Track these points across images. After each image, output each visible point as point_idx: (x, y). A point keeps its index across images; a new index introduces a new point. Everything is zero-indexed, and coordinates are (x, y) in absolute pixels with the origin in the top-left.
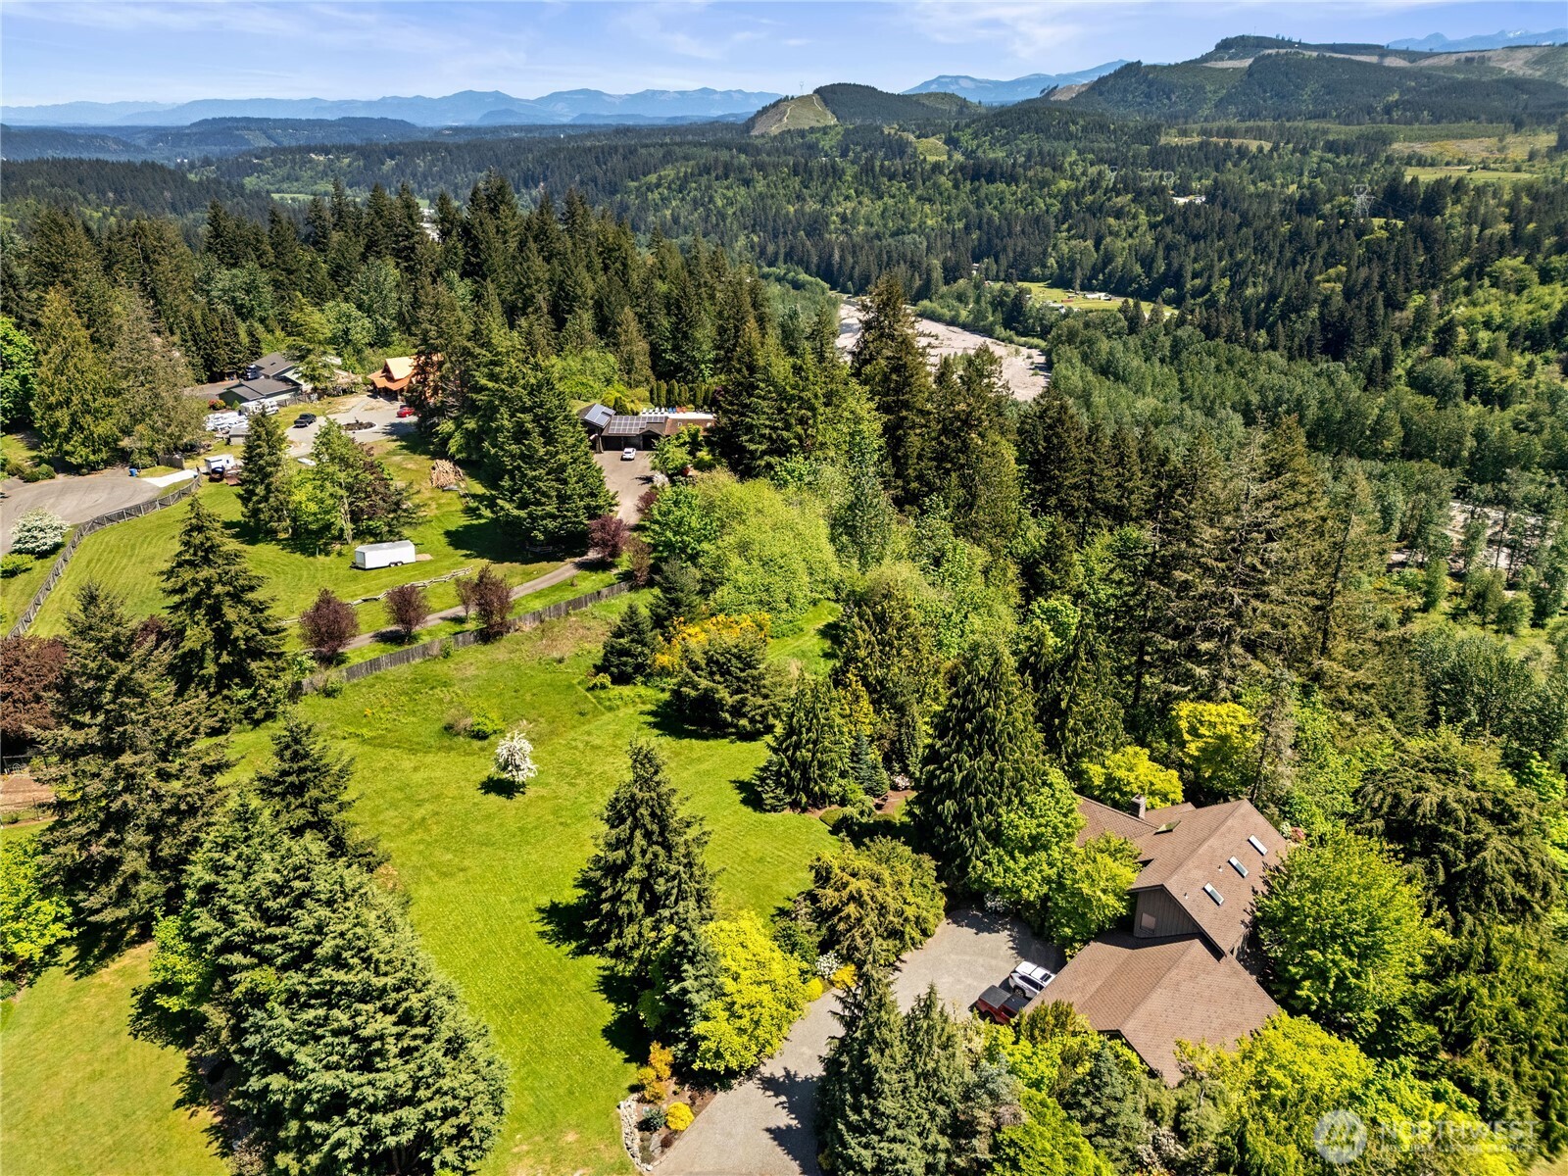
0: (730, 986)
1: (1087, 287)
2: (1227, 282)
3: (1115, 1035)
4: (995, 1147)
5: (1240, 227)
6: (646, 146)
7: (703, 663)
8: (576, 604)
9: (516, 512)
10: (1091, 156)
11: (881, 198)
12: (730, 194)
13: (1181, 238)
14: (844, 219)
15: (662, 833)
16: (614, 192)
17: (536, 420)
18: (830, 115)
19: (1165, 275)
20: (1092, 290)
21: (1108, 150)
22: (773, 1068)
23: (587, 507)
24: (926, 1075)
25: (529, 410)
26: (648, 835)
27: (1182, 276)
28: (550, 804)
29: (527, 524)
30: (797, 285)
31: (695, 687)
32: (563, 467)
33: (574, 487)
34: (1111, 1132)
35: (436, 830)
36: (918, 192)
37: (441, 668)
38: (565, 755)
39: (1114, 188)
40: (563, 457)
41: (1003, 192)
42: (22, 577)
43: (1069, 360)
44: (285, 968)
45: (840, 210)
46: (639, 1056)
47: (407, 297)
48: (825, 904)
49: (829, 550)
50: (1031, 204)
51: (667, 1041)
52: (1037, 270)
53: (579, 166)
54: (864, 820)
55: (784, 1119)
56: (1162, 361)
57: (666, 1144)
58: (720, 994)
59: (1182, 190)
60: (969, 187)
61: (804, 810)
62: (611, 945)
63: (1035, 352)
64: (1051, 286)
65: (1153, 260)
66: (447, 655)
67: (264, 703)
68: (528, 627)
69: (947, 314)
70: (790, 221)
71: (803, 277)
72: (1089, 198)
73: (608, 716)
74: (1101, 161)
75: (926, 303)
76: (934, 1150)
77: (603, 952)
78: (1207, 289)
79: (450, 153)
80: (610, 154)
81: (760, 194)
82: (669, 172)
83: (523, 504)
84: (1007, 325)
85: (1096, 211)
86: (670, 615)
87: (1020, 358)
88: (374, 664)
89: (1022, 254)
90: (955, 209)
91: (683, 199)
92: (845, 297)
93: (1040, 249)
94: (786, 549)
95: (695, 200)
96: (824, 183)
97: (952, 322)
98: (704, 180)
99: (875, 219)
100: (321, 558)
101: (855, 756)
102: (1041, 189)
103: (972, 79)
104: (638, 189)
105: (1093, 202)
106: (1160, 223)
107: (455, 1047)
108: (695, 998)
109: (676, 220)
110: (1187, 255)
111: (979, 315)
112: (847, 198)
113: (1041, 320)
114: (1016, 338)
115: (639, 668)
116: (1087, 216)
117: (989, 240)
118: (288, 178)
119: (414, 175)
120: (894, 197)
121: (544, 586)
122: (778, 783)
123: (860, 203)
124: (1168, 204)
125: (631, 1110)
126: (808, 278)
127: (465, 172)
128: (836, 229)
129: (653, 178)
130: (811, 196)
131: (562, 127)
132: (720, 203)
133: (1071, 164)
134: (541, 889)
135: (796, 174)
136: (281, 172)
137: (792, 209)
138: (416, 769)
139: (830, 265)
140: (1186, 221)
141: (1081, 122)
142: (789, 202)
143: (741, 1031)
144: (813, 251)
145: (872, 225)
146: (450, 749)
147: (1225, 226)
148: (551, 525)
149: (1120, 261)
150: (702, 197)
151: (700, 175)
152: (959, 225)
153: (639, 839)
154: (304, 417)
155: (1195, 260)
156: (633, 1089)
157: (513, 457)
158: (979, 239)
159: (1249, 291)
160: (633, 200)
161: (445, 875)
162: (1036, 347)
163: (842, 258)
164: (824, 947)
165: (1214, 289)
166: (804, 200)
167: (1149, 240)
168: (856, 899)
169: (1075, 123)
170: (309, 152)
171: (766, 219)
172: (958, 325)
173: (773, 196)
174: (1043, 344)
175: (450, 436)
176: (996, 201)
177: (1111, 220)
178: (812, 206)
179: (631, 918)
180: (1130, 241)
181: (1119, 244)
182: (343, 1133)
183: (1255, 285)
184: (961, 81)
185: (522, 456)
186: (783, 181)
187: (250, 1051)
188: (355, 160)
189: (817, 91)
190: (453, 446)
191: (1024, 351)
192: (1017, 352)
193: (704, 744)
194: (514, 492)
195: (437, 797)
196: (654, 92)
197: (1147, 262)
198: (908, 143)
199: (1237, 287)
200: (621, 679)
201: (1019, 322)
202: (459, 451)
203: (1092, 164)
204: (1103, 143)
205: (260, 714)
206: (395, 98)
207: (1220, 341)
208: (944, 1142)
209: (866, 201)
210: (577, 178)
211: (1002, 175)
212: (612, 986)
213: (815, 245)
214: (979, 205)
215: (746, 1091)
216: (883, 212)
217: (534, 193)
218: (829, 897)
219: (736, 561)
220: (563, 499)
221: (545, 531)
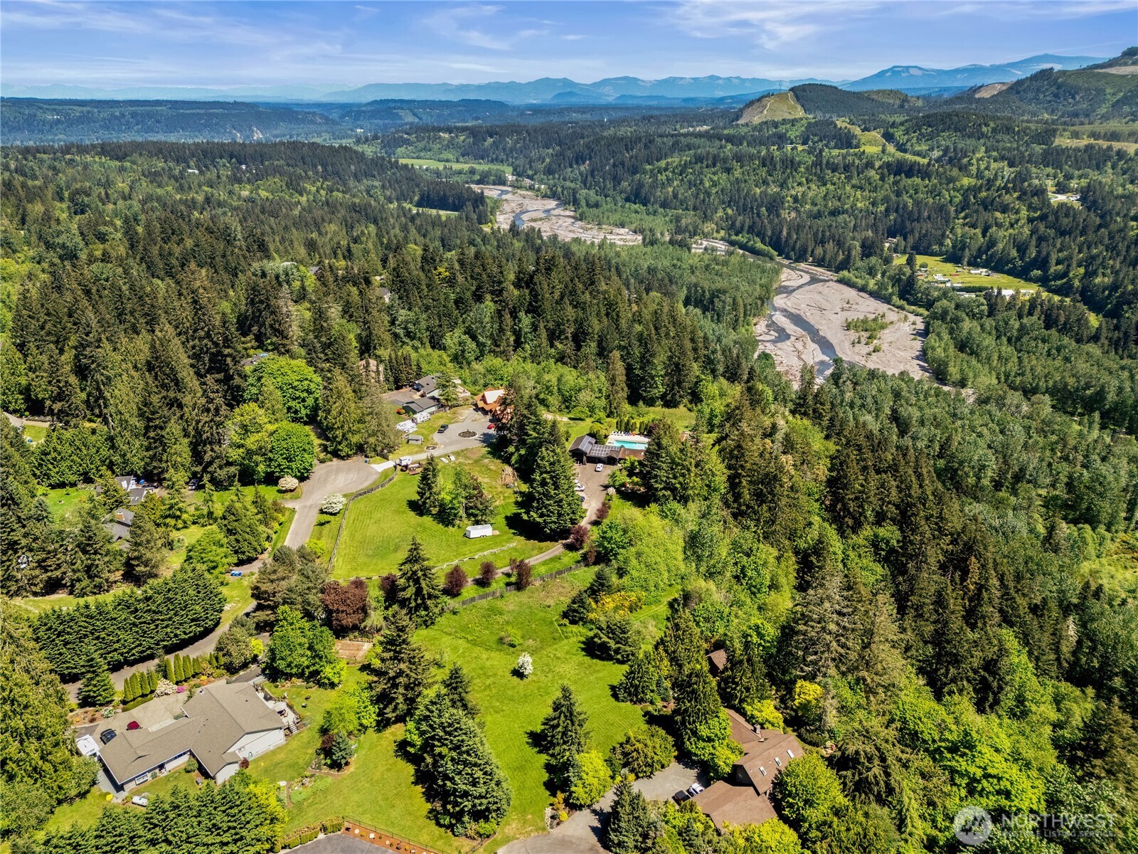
0: (585, 776)
1: (973, 264)
2: (1082, 270)
3: (708, 816)
4: (654, 843)
5: (1100, 226)
6: (661, 136)
7: (605, 627)
8: (560, 572)
9: (538, 519)
10: (995, 154)
11: (825, 185)
12: (715, 178)
13: (1052, 232)
14: (796, 199)
15: (571, 716)
16: (634, 173)
17: (551, 478)
18: (799, 107)
19: (1035, 259)
20: (976, 266)
21: (1009, 150)
22: (596, 807)
23: (571, 519)
24: (637, 818)
25: (549, 472)
26: (566, 716)
27: (1048, 262)
28: (537, 685)
29: (543, 525)
30: (754, 251)
31: (600, 638)
32: (561, 501)
33: (567, 509)
34: (691, 845)
35: (494, 691)
36: (854, 182)
37: (499, 604)
38: (545, 660)
39: (1005, 187)
40: (561, 496)
41: (917, 185)
42: (327, 525)
43: (938, 335)
44: (450, 749)
45: (793, 193)
46: (554, 795)
47: (496, 326)
48: (626, 750)
49: (680, 556)
50: (939, 195)
51: (563, 791)
52: (936, 248)
53: (614, 152)
54: (655, 713)
55: (597, 824)
56: (1009, 340)
57: (558, 824)
58: (581, 779)
59: (1061, 189)
60: (892, 179)
61: (635, 703)
62: (551, 752)
63: (919, 320)
64: (946, 261)
65: (1027, 248)
66: (502, 597)
67: (431, 618)
68: (538, 583)
69: (860, 282)
70: (756, 200)
71: (759, 245)
72: (984, 194)
73: (566, 641)
74: (1003, 158)
75: (845, 273)
76: (637, 841)
77: (548, 754)
78: (1065, 274)
79: (529, 134)
80: (635, 143)
81: (737, 179)
82: (675, 160)
83: (542, 515)
84: (901, 297)
85: (987, 205)
86: (599, 590)
87: (907, 324)
88: (473, 599)
89: (925, 235)
90: (880, 195)
91: (682, 180)
92: (786, 262)
93: (940, 232)
94: (659, 559)
95: (690, 182)
96: (784, 173)
97: (862, 289)
98: (697, 167)
99: (819, 200)
100: (450, 528)
101: (658, 684)
102: (947, 184)
103: (920, 68)
104: (651, 171)
105: (986, 198)
106: (1036, 219)
107: (498, 783)
108: (572, 779)
109: (675, 196)
110: (1054, 246)
111: (881, 286)
112: (800, 184)
113: (927, 295)
114: (907, 307)
115: (581, 619)
116: (981, 209)
117: (903, 221)
118: (425, 149)
119: (504, 149)
120: (834, 184)
121: (547, 557)
122: (625, 692)
123: (809, 188)
124: (1046, 203)
125: (549, 812)
126: (763, 247)
127: (538, 148)
128: (789, 206)
129: (663, 164)
130: (774, 182)
131: (607, 108)
132: (707, 185)
133: (978, 160)
134: (530, 723)
135: (764, 165)
136: (421, 145)
137: (758, 191)
138: (488, 659)
139: (779, 238)
140: (1057, 219)
141: (992, 125)
142: (756, 186)
143: (586, 793)
144: (768, 227)
145: (816, 205)
146: (501, 650)
147: (1087, 226)
148: (553, 526)
149: (1000, 246)
150: (695, 180)
151: (696, 163)
152: (882, 208)
153: (562, 718)
154: (442, 427)
155: (1060, 250)
156: (551, 805)
157: (540, 493)
158: (895, 220)
159: (1098, 280)
160: (648, 180)
161: (496, 712)
162: (921, 315)
163: (789, 234)
164: (624, 766)
165: (1071, 275)
166: (768, 184)
167: (1026, 231)
168: (637, 750)
169: (987, 125)
170: (439, 131)
171: (739, 198)
172: (866, 292)
173: (746, 181)
174: (926, 313)
175: (512, 454)
176: (912, 192)
177: (998, 214)
178: (774, 189)
179: (558, 744)
180: (1011, 231)
181: (1001, 233)
182: (466, 803)
183: (1104, 275)
184: (910, 70)
185: (543, 494)
186: (754, 170)
187: (440, 772)
188: (467, 138)
189: (792, 90)
190: (513, 459)
191: (912, 317)
192: (906, 318)
193: (602, 663)
194: (538, 509)
195: (495, 675)
196: (675, 79)
197: (1022, 248)
198: (854, 136)
199: (1090, 274)
200: (573, 622)
201: (911, 295)
202: (516, 463)
203: (995, 160)
204: (1007, 142)
205: (429, 622)
206: (497, 83)
207: (1053, 331)
208: (640, 839)
209: (813, 186)
210: (612, 161)
211: (919, 171)
212: (548, 767)
213: (771, 222)
214: (898, 194)
215: (586, 812)
216: (825, 196)
217: (582, 168)
218: (628, 748)
219: (634, 562)
220: (560, 515)
221: (551, 529)
